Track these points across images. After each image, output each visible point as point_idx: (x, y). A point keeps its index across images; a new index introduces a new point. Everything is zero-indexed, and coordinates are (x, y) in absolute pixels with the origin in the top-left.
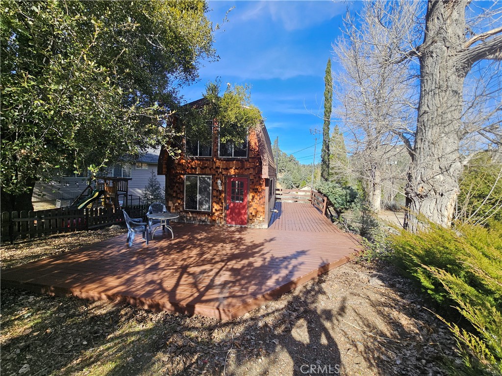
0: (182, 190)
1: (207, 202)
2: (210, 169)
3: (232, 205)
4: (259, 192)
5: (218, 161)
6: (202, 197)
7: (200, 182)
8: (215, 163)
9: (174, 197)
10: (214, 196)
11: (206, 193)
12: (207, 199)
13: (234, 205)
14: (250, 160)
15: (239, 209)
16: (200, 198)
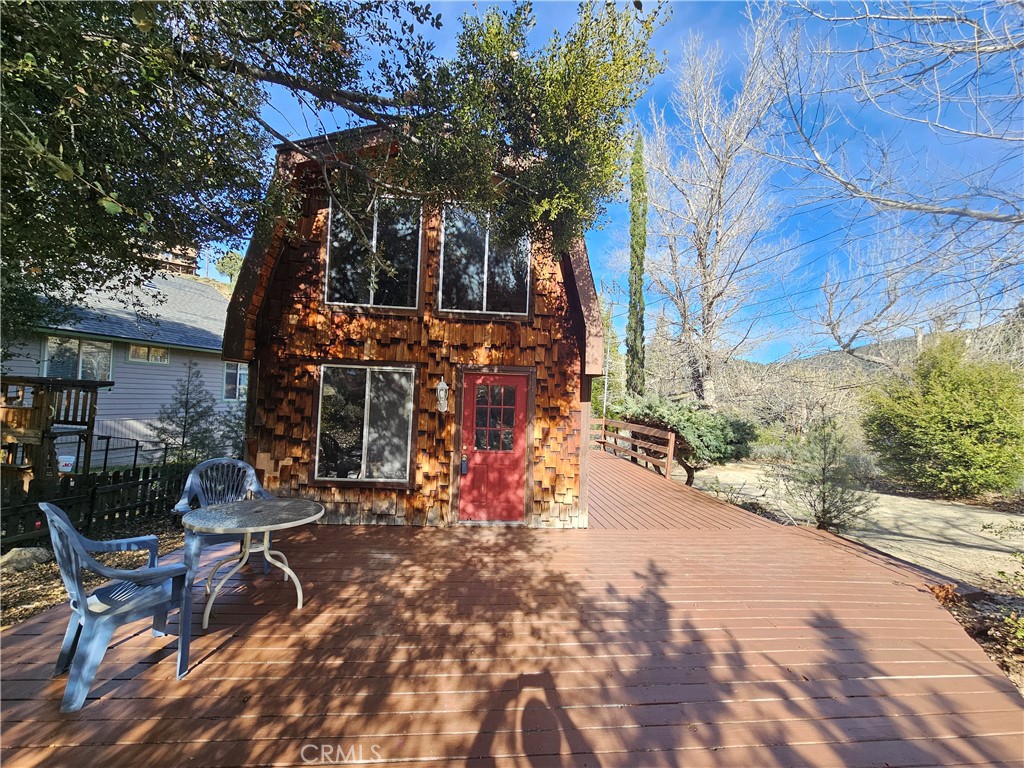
0: (308, 412)
1: (397, 450)
2: (410, 347)
3: (478, 458)
4: (564, 418)
5: (436, 322)
6: (381, 437)
7: (376, 389)
8: (427, 327)
9: (280, 438)
10: (422, 433)
11: (394, 424)
12: (396, 440)
13: (484, 460)
14: (538, 323)
15: (500, 472)
16: (374, 441)
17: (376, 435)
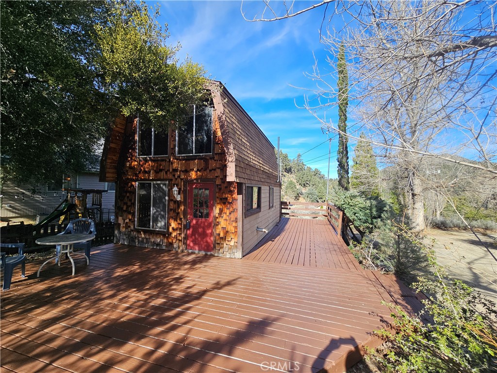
0: (133, 201)
1: (163, 217)
2: (166, 173)
3: (194, 222)
4: (230, 203)
5: (176, 161)
6: (157, 211)
7: (155, 191)
8: (172, 164)
9: (125, 211)
10: (171, 210)
11: (161, 205)
12: (162, 213)
13: (197, 222)
14: (216, 158)
15: (204, 228)
16: (155, 213)
17: (155, 210)
